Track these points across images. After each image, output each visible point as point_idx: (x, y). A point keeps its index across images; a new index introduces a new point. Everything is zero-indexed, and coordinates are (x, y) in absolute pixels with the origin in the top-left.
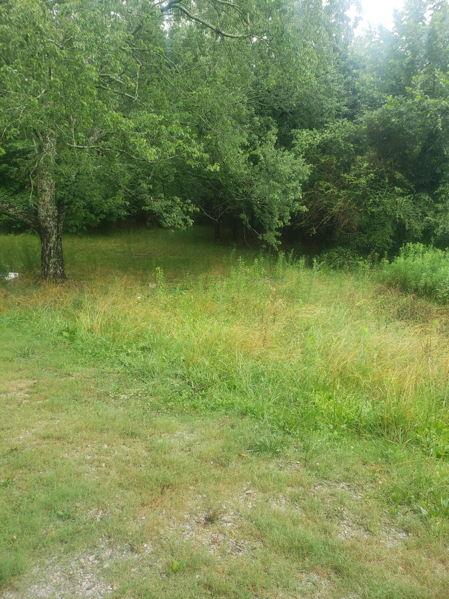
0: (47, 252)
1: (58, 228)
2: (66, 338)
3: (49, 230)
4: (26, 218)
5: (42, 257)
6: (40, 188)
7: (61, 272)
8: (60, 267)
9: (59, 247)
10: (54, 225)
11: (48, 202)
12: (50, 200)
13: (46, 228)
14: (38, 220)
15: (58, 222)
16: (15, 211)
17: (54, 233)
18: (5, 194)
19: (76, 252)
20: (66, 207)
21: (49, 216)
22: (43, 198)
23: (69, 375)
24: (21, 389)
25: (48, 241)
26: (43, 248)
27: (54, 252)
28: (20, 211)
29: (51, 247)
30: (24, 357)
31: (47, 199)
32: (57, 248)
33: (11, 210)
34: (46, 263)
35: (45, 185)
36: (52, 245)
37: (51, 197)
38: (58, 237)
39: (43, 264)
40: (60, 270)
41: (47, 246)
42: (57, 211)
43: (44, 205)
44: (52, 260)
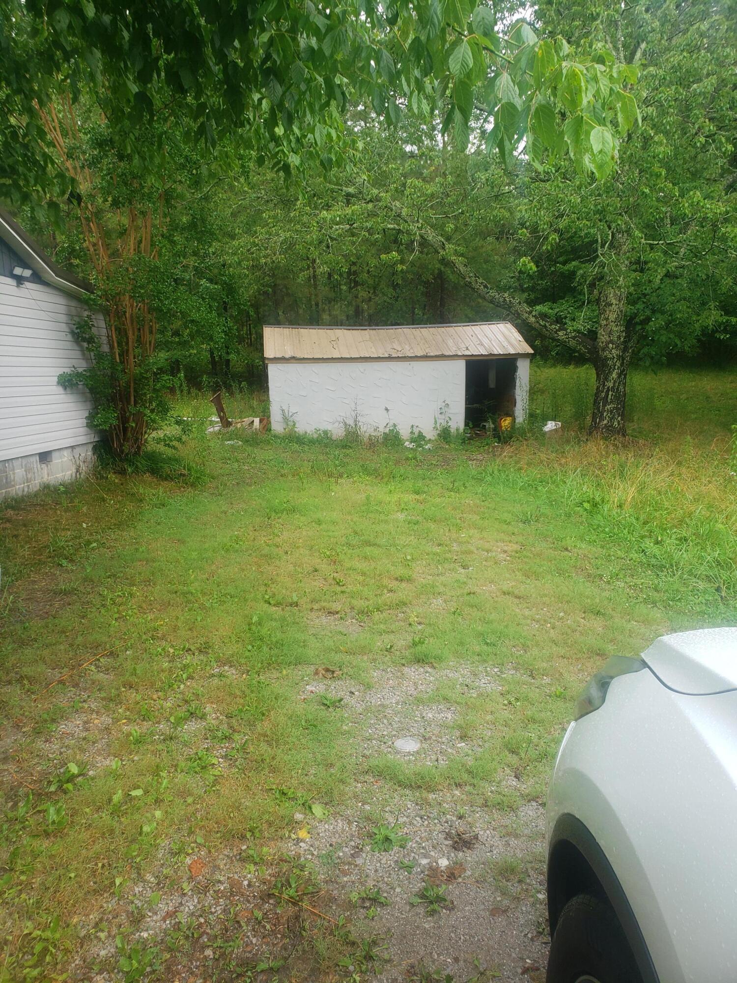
0: (603, 395)
1: (623, 359)
2: (586, 510)
3: (610, 363)
4: (580, 344)
5: (595, 401)
6: (603, 301)
7: (619, 424)
8: (620, 418)
9: (621, 387)
10: (617, 355)
11: (612, 321)
12: (616, 318)
13: (607, 359)
14: (596, 348)
15: (625, 350)
16: (566, 335)
17: (616, 367)
18: (570, 307)
19: (662, 396)
20: (639, 327)
21: (611, 342)
22: (606, 316)
23: (566, 549)
24: (505, 552)
25: (606, 379)
26: (598, 388)
27: (612, 395)
28: (573, 334)
29: (608, 387)
30: (524, 523)
31: (612, 317)
32: (617, 389)
33: (561, 333)
34: (599, 410)
35: (612, 295)
36: (611, 385)
37: (619, 313)
38: (622, 372)
39: (596, 411)
40: (619, 422)
41: (604, 385)
42: (624, 334)
43: (607, 325)
44: (609, 407)
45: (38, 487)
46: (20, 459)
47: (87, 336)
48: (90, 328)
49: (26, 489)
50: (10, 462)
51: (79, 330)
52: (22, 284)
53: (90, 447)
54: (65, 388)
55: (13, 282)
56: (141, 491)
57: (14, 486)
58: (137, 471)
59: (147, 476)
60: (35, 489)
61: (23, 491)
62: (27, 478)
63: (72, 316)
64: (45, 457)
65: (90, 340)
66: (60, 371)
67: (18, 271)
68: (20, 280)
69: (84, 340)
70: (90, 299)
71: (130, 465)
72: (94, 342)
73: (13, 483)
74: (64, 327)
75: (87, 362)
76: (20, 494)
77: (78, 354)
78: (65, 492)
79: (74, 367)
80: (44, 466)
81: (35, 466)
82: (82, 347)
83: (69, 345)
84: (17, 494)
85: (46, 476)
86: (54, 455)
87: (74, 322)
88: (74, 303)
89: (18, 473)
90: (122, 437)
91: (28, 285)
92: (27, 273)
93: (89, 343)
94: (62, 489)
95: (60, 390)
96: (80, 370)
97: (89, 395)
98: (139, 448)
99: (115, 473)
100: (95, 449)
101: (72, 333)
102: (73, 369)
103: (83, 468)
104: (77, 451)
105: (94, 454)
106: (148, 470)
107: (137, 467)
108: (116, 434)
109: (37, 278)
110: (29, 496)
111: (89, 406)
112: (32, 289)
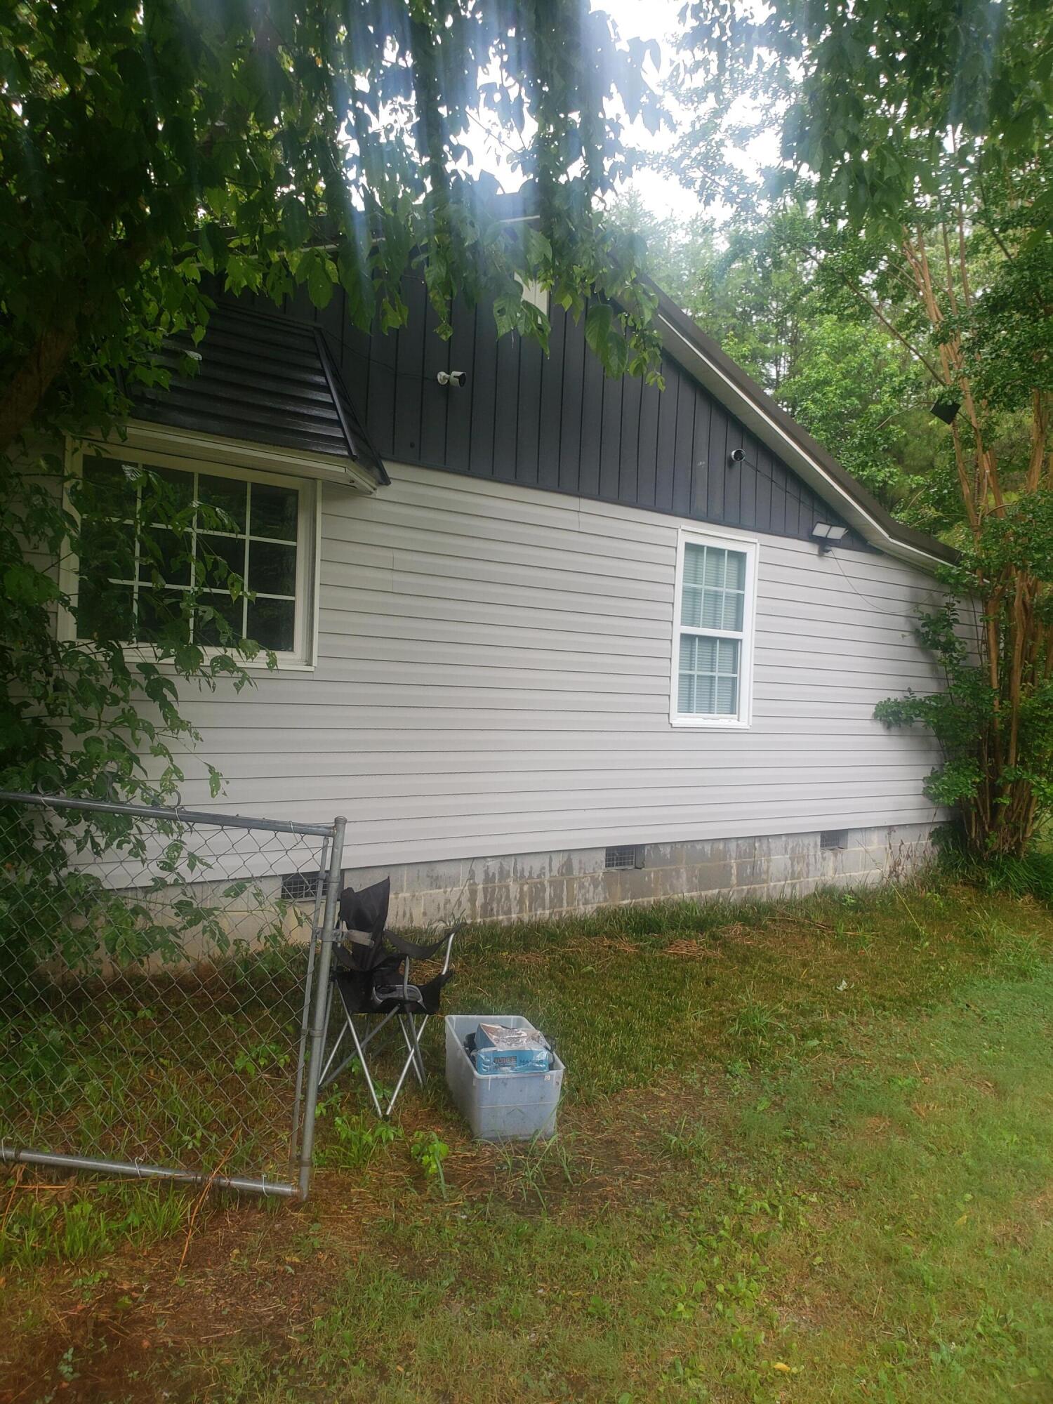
45: (812, 890)
46: (784, 838)
47: (943, 639)
48: (950, 625)
49: (788, 891)
50: (765, 841)
51: (926, 629)
52: (828, 551)
53: (927, 830)
54: (889, 726)
55: (811, 548)
56: (995, 930)
57: (765, 881)
58: (1005, 886)
59: (1025, 903)
60: (806, 893)
61: (782, 892)
62: (793, 872)
63: (917, 604)
64: (833, 839)
65: (948, 647)
66: (882, 697)
67: (821, 530)
68: (824, 545)
69: (936, 645)
70: (950, 575)
71: (994, 875)
72: (954, 650)
73: (764, 876)
74: (901, 622)
75: (940, 684)
76: (776, 896)
77: (923, 668)
78: (855, 908)
79: (909, 690)
80: (828, 854)
81: (812, 853)
82: (932, 656)
83: (907, 653)
84: (769, 896)
85: (831, 873)
86: (852, 838)
87: (919, 615)
88: (926, 584)
89: (778, 862)
90: (986, 820)
91: (838, 552)
92: (837, 533)
93: (945, 651)
94: (850, 900)
95: (879, 727)
96: (919, 696)
97: (935, 740)
98: (1018, 844)
99: (965, 884)
100: (937, 836)
101: (916, 633)
102: (908, 694)
103: (907, 868)
104: (898, 835)
105: (933, 844)
106: (1029, 890)
107: (1007, 880)
108: (978, 814)
109: (858, 540)
110: (790, 904)
111: (933, 758)
112: (846, 561)
